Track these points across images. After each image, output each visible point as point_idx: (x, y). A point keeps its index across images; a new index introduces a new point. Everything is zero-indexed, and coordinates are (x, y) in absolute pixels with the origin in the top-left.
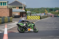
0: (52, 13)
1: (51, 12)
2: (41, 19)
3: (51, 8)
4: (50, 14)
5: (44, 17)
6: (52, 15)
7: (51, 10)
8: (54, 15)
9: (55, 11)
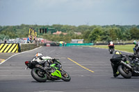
0: (46, 37)
1: (44, 34)
3: (44, 26)
4: (42, 39)
6: (46, 41)
7: (44, 30)
8: (51, 42)
9: (52, 33)
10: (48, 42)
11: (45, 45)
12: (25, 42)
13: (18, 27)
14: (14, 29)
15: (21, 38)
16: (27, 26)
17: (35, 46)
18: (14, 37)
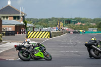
0: (70, 27)
1: (69, 25)
2: (51, 37)
3: (68, 19)
4: (67, 28)
5: (57, 34)
6: (70, 30)
7: (68, 22)
8: (74, 30)
9: (74, 23)
10: (72, 31)
11: (69, 32)
12: (54, 30)
13: (50, 19)
14: (47, 21)
15: (52, 27)
16: (56, 19)
17: (62, 33)
18: (46, 27)
